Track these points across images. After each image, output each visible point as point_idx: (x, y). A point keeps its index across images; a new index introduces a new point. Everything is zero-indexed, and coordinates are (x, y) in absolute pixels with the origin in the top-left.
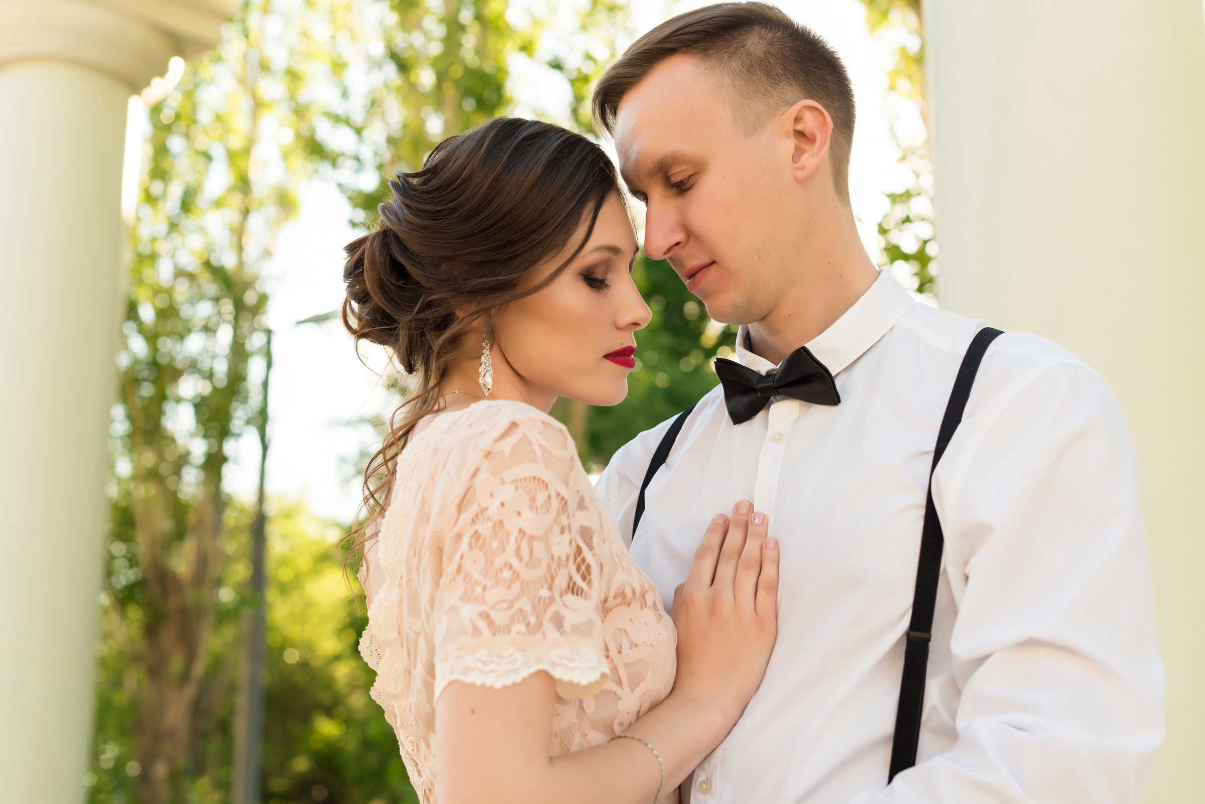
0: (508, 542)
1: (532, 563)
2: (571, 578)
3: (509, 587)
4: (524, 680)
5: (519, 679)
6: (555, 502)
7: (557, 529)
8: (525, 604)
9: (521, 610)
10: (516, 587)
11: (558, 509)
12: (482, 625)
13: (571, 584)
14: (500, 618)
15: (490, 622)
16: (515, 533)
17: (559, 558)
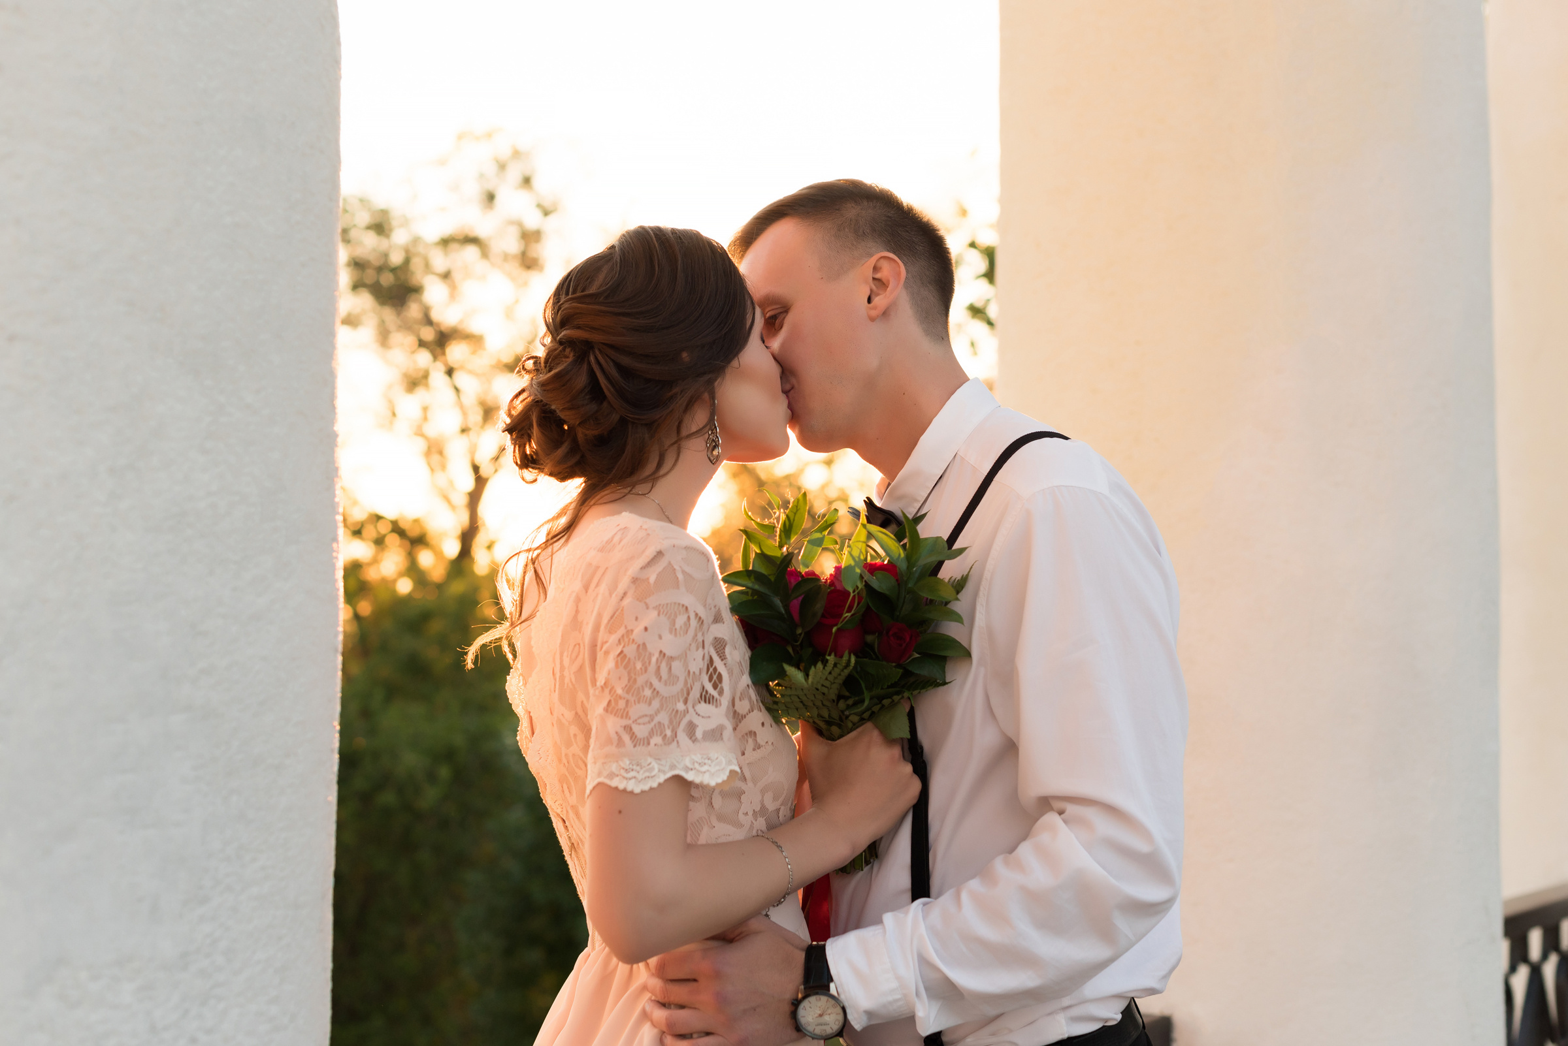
0: (650, 662)
1: (672, 679)
2: (703, 688)
3: (650, 704)
4: (660, 784)
5: (655, 785)
6: (694, 623)
7: (694, 646)
8: (663, 718)
9: (659, 723)
10: (656, 704)
11: (696, 628)
12: (626, 738)
13: (704, 693)
14: (641, 731)
15: (633, 736)
16: (657, 655)
17: (694, 673)
